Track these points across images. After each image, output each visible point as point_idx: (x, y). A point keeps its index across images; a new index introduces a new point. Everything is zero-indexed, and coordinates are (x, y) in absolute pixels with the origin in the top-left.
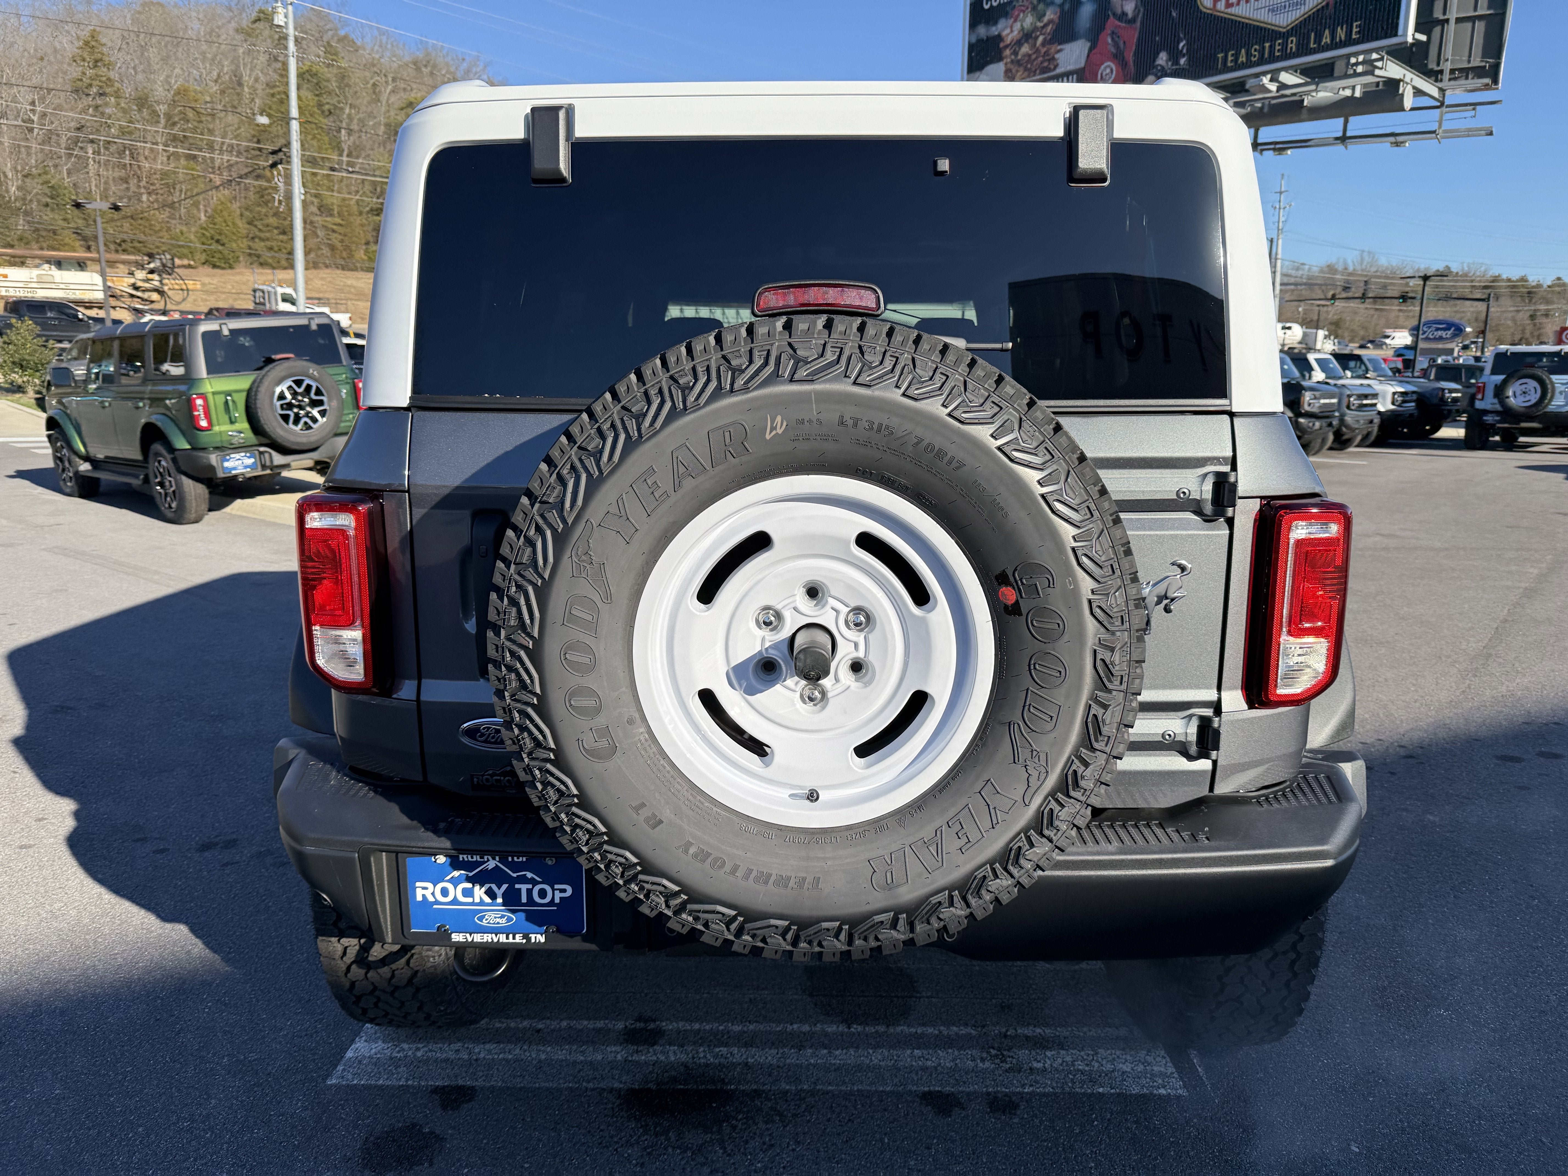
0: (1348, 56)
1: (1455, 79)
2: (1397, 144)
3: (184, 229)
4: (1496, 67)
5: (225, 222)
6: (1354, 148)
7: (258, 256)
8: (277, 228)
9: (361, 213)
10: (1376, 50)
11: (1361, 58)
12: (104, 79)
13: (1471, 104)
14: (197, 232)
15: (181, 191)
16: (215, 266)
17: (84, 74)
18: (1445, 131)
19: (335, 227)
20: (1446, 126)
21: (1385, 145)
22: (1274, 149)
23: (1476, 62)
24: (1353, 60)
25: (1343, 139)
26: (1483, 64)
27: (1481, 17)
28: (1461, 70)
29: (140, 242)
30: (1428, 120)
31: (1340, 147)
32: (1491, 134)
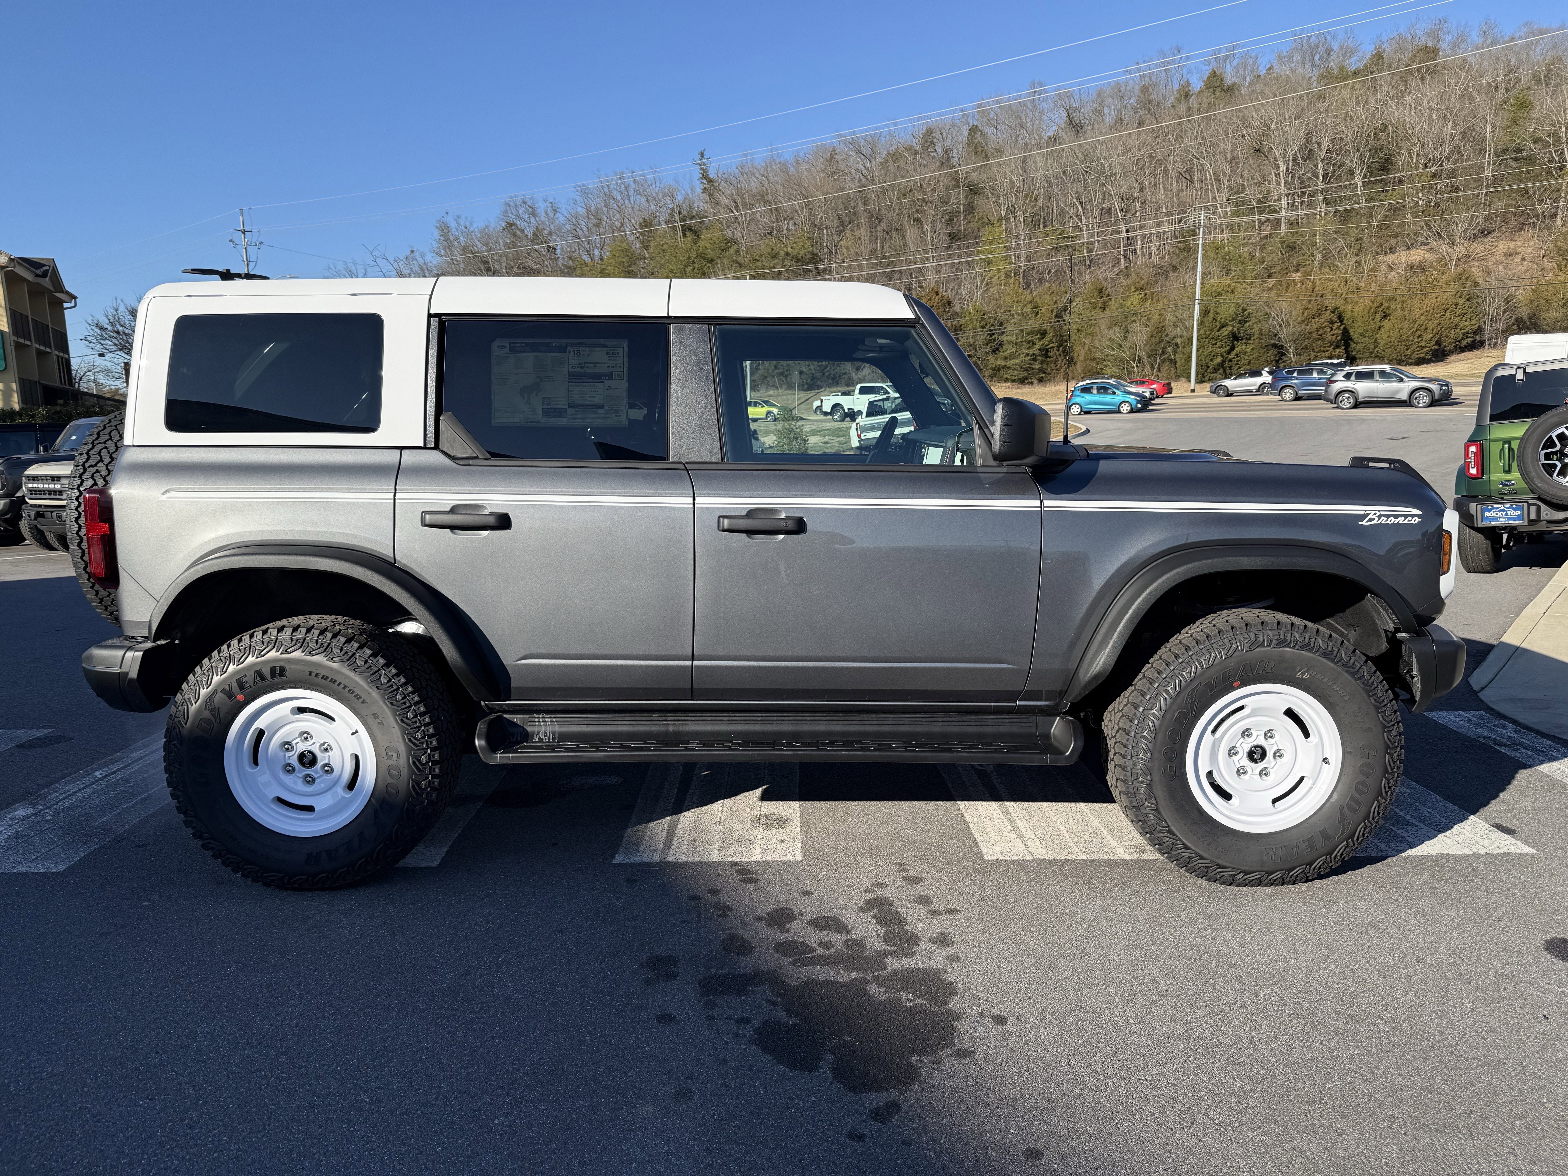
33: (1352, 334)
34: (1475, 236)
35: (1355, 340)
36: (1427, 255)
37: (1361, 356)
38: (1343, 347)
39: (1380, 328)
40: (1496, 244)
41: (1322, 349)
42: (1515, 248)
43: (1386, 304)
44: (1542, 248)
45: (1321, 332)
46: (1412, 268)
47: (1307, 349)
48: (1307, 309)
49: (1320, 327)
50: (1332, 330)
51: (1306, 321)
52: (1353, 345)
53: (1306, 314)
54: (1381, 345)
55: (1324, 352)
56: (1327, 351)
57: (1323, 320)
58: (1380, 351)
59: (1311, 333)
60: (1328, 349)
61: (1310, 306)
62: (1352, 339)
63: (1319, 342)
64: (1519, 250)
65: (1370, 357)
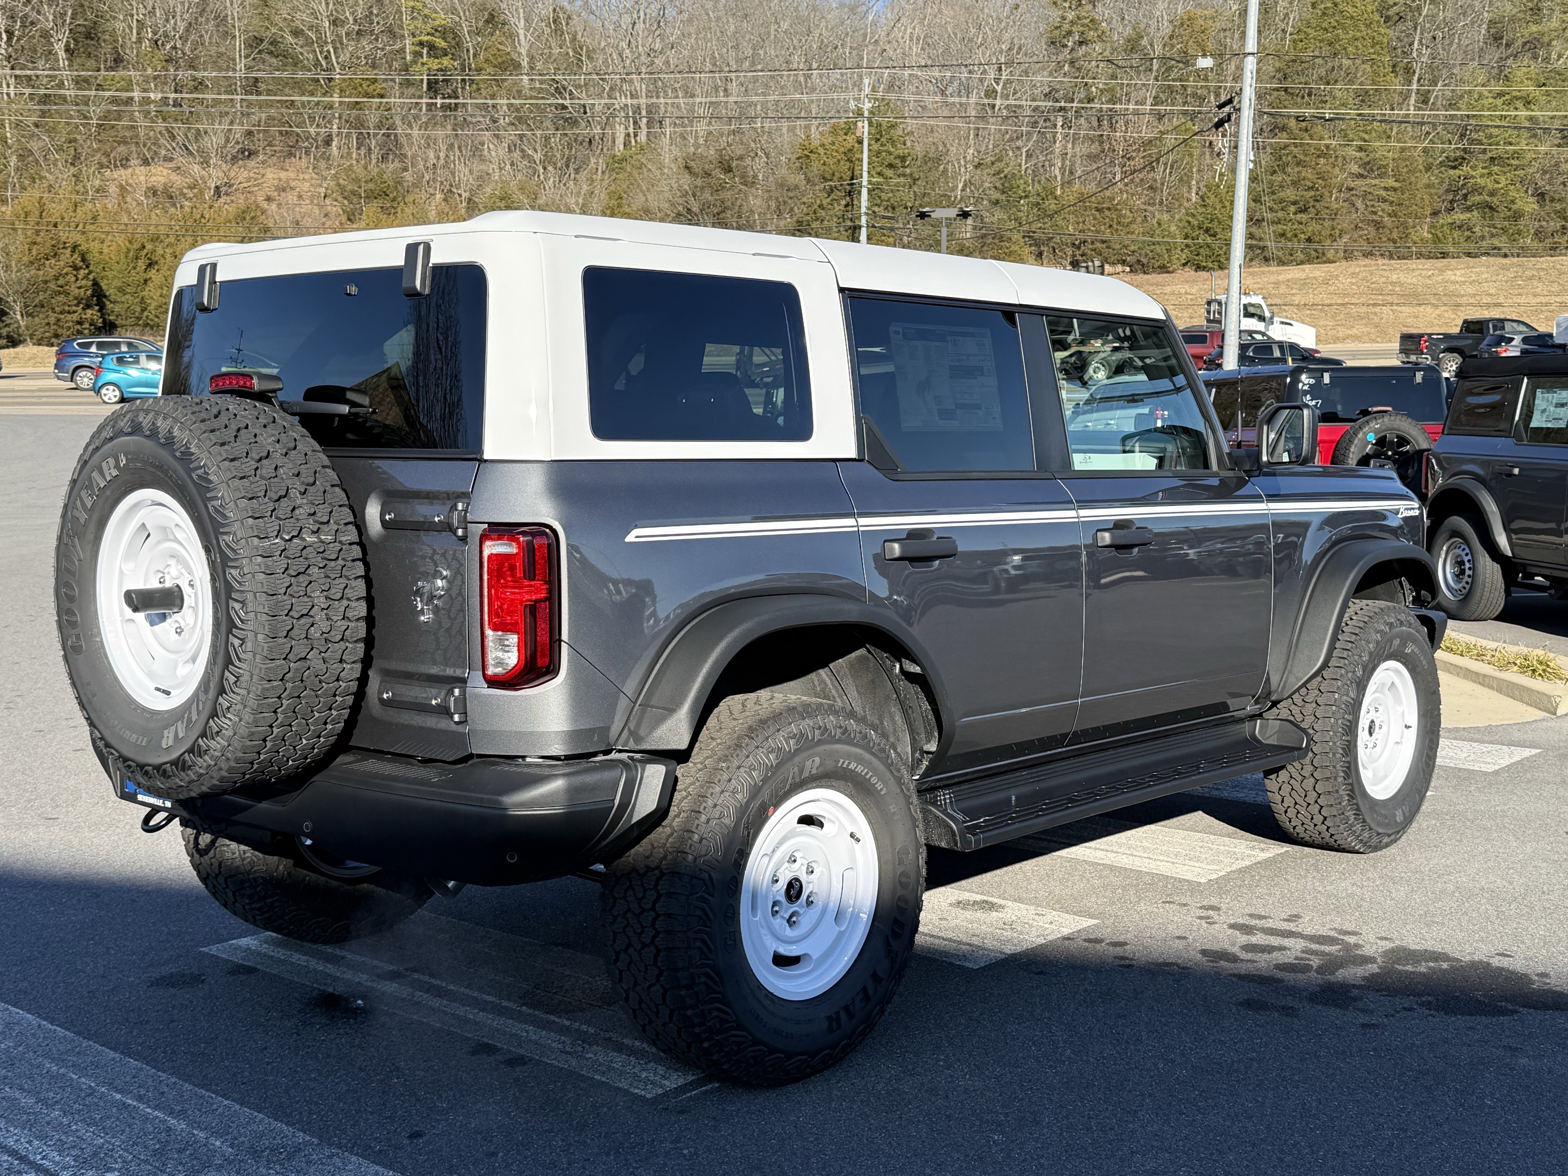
3: (1166, 217)
5: (1221, 201)
7: (1263, 248)
8: (1294, 203)
9: (1428, 168)
12: (1087, 21)
14: (1180, 220)
15: (1166, 164)
16: (1198, 268)
17: (1064, 18)
19: (1384, 193)
29: (1103, 242)
33: (104, 287)
34: (234, 159)
35: (112, 298)
36: (174, 177)
37: (124, 322)
38: (97, 308)
39: (146, 281)
40: (262, 171)
41: (67, 308)
42: (287, 181)
43: (149, 247)
44: (321, 186)
45: (61, 281)
46: (155, 193)
47: (43, 306)
48: (35, 243)
49: (60, 275)
50: (77, 279)
51: (37, 262)
52: (109, 306)
53: (34, 252)
54: (151, 308)
55: (69, 312)
56: (75, 312)
57: (62, 263)
58: (151, 317)
59: (46, 282)
60: (74, 308)
61: (39, 239)
62: (105, 296)
63: (61, 298)
64: (293, 184)
65: (137, 325)
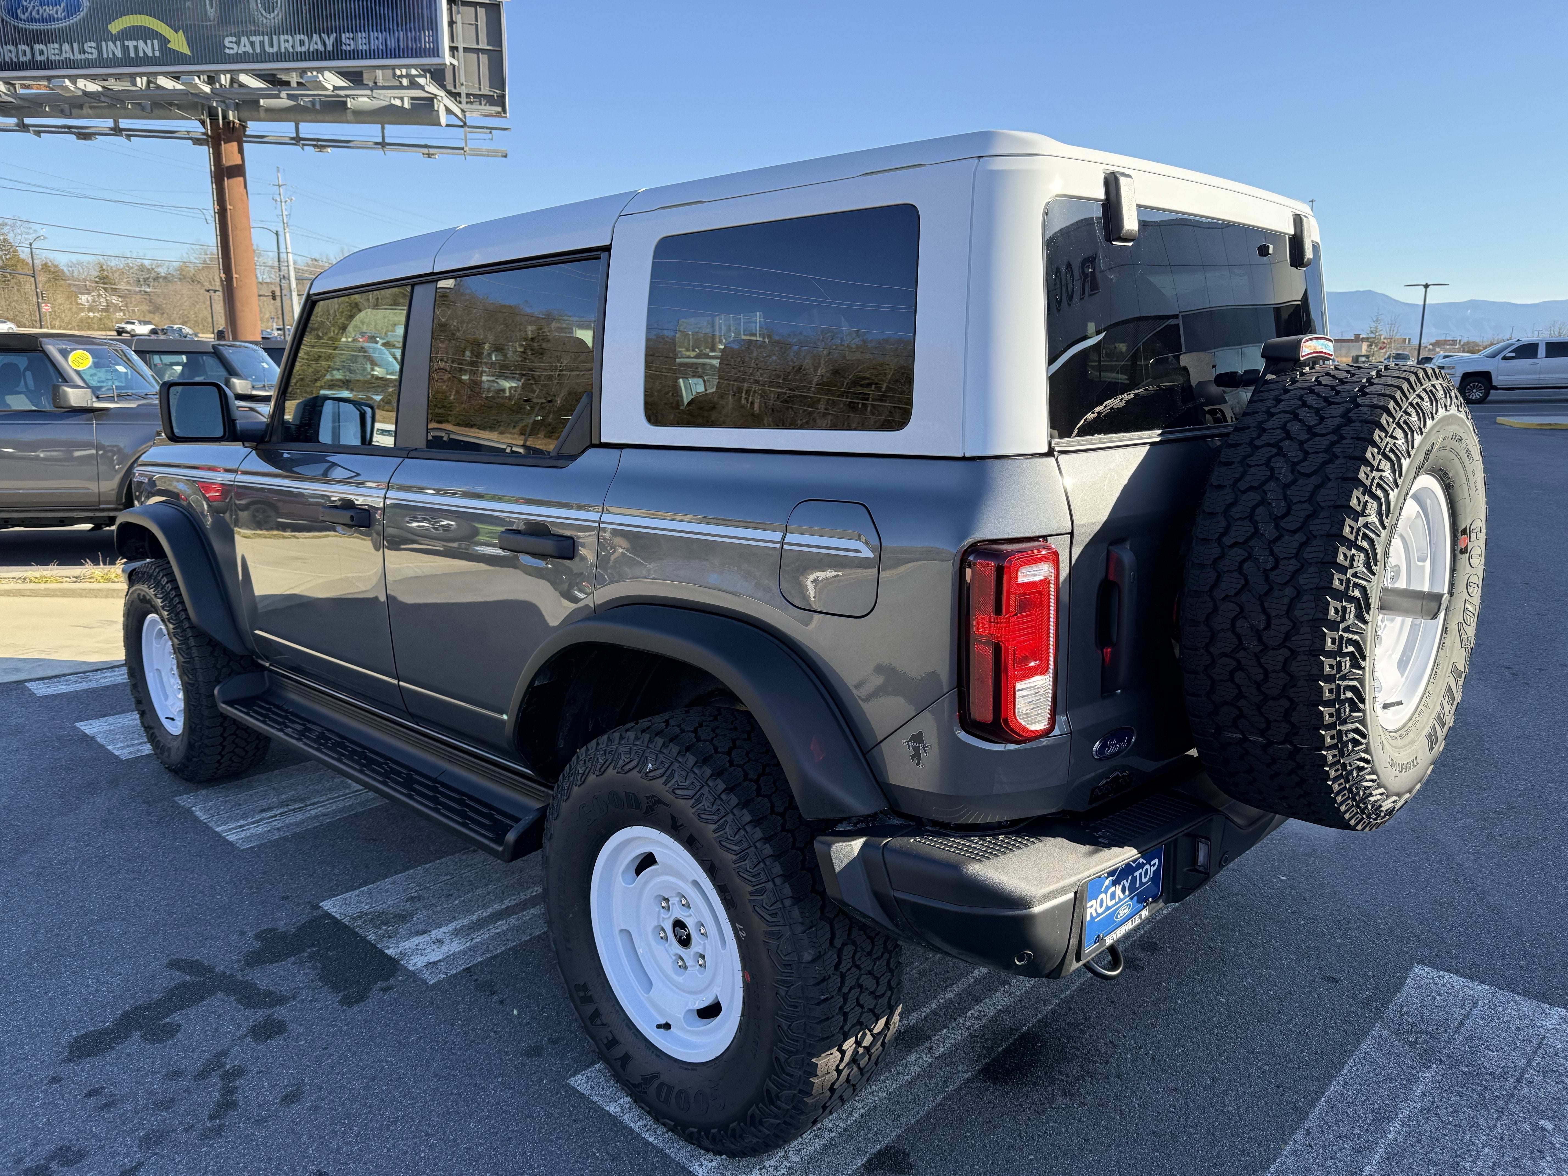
0: (393, 68)
1: (471, 103)
2: (429, 155)
4: (503, 96)
6: (390, 153)
10: (415, 66)
11: (404, 71)
13: (488, 128)
18: (471, 150)
20: (471, 144)
21: (417, 155)
22: (314, 146)
23: (486, 90)
24: (398, 72)
25: (383, 144)
26: (492, 93)
27: (483, 51)
28: (475, 96)
30: (456, 137)
31: (379, 152)
32: (506, 156)
